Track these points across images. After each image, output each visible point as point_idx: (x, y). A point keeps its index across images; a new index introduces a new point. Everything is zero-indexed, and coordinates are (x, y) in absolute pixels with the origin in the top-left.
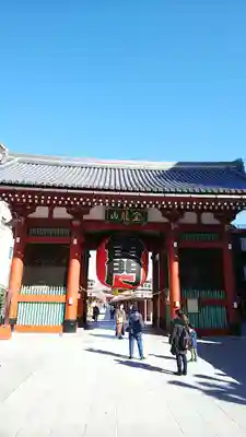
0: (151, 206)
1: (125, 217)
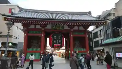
0: (65, 24)
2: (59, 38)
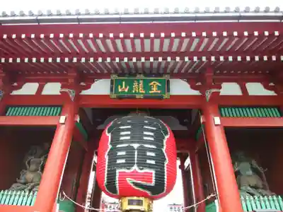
1: (139, 89)
2: (145, 133)
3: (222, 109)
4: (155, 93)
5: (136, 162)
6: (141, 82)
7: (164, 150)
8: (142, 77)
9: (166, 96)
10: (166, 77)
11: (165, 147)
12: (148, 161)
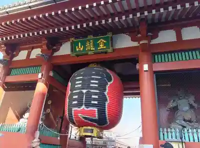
1: (90, 47)
2: (92, 81)
3: (156, 56)
4: (102, 49)
5: (84, 102)
6: (91, 41)
7: (106, 93)
8: (92, 37)
9: (110, 50)
10: (109, 35)
11: (107, 91)
12: (93, 102)
